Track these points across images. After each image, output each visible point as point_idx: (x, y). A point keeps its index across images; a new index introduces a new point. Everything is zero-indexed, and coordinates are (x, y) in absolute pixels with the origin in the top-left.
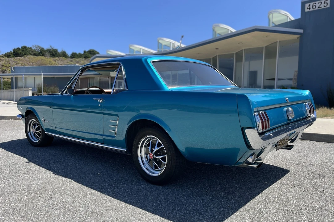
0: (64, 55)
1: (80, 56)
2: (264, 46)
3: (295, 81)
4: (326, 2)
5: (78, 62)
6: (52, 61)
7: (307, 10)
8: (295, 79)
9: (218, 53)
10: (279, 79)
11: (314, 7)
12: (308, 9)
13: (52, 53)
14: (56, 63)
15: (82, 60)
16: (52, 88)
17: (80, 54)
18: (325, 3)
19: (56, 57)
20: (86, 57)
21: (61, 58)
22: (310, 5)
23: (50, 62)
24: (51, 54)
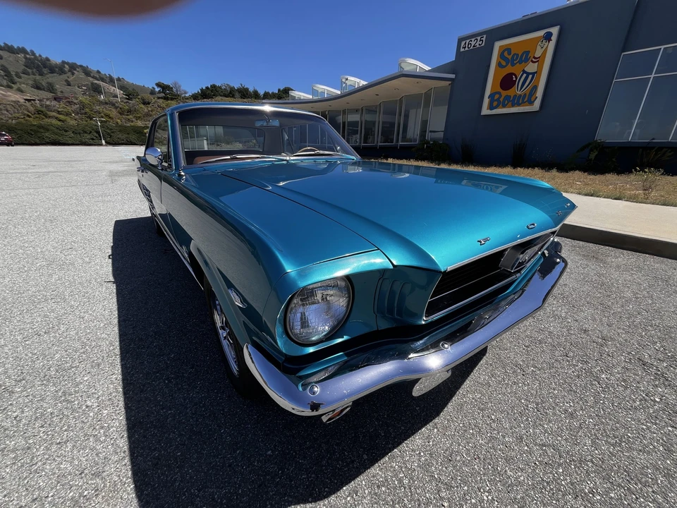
0: (256, 95)
2: (424, 92)
4: (481, 39)
7: (462, 50)
8: (443, 131)
9: (382, 99)
11: (470, 46)
12: (463, 48)
13: (243, 93)
17: (273, 93)
19: (247, 98)
22: (466, 43)
24: (241, 95)
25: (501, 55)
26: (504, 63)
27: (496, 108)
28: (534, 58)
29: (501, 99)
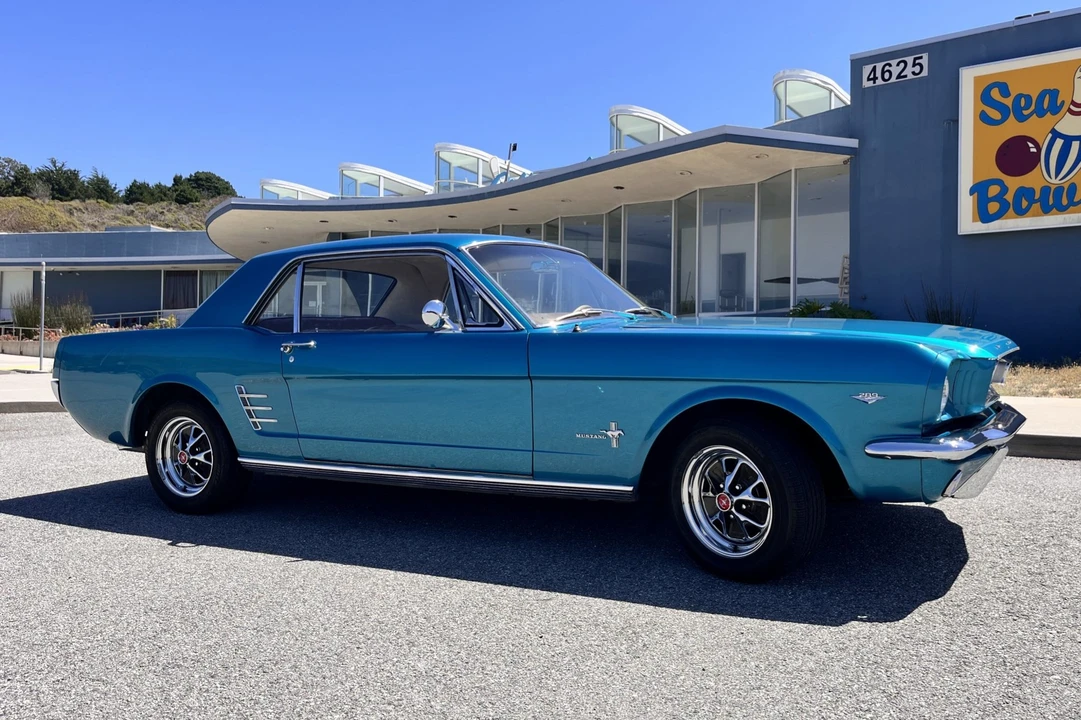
0: (101, 190)
1: (158, 194)
2: (756, 182)
3: (845, 285)
4: (917, 61)
5: (153, 218)
6: (58, 213)
7: (867, 84)
8: (845, 278)
9: (623, 200)
10: (801, 281)
11: (887, 76)
12: (869, 79)
13: (59, 184)
14: (75, 219)
15: (169, 211)
16: (68, 309)
17: (159, 186)
18: (914, 65)
19: (72, 199)
20: (182, 200)
21: (93, 201)
22: (874, 69)
23: (53, 216)
24: (53, 189)
25: (985, 97)
26: (995, 115)
27: (998, 216)
28: (1074, 103)
29: (1009, 197)
